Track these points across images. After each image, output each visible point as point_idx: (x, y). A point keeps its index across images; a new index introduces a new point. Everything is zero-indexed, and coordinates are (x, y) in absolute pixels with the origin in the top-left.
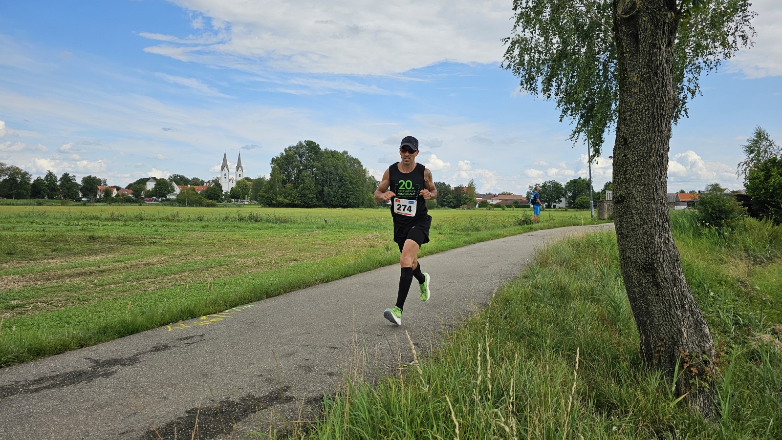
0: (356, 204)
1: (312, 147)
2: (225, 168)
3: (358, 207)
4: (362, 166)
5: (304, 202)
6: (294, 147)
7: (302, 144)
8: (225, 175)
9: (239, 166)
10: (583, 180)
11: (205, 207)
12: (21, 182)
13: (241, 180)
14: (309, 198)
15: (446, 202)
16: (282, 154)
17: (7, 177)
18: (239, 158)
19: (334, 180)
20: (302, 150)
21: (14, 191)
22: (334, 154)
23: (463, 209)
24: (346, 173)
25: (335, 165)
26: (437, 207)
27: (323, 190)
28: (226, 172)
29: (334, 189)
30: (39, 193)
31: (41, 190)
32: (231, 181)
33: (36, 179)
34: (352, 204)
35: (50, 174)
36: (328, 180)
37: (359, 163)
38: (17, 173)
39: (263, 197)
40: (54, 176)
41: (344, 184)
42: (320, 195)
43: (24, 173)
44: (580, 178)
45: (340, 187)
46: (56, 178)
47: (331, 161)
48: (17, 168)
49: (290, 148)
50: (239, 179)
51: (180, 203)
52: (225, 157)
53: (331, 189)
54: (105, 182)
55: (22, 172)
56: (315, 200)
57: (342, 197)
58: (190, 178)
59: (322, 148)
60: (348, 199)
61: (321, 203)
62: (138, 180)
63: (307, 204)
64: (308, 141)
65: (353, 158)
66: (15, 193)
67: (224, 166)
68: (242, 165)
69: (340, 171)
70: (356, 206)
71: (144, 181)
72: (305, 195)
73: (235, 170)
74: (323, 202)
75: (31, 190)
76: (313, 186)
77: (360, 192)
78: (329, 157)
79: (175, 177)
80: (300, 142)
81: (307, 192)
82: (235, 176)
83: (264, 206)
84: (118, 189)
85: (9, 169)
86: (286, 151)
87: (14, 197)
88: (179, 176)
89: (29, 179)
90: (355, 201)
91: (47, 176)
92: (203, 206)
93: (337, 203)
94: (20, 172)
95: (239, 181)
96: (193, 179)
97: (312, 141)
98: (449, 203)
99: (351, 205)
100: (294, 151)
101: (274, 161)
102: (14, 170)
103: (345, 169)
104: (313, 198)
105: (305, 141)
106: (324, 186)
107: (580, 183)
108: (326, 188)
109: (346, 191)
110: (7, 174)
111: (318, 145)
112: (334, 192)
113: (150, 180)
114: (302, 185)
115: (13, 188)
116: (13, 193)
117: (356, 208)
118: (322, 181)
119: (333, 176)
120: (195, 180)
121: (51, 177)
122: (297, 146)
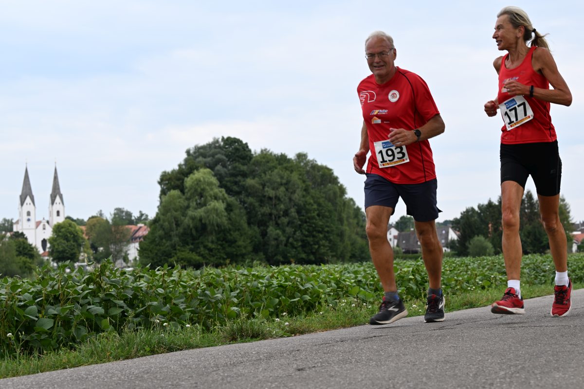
2: (28, 200)
6: (204, 148)
7: (217, 143)
8: (29, 214)
9: (56, 192)
13: (62, 222)
18: (56, 178)
22: (282, 160)
25: (285, 182)
28: (30, 208)
29: (287, 230)
32: (41, 226)
47: (278, 173)
49: (196, 149)
50: (58, 220)
64: (229, 138)
78: (274, 167)
86: (188, 155)
90: (330, 253)
106: (266, 226)
109: (311, 232)
111: (246, 144)
112: (289, 235)
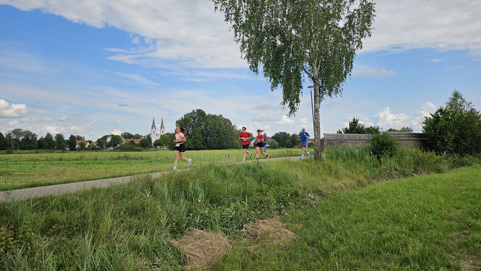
0: (228, 147)
1: (201, 113)
2: (154, 128)
3: (229, 149)
4: (231, 123)
5: (195, 147)
6: (190, 114)
7: (195, 111)
8: (154, 132)
9: (162, 126)
10: (373, 128)
11: (135, 151)
12: (31, 140)
13: (163, 134)
14: (198, 144)
15: (286, 144)
16: (183, 118)
17: (23, 137)
18: (162, 122)
19: (213, 133)
20: (194, 115)
21: (28, 146)
22: (214, 117)
23: (295, 148)
24: (221, 128)
25: (214, 124)
26: (279, 148)
27: (207, 139)
28: (155, 130)
29: (214, 138)
30: (42, 146)
31: (43, 144)
32: (158, 135)
33: (40, 138)
35: (49, 135)
36: (210, 133)
37: (229, 121)
38: (29, 135)
39: (171, 144)
40: (51, 135)
41: (220, 135)
42: (206, 142)
43: (33, 134)
44: (371, 127)
45: (217, 137)
46: (52, 137)
47: (212, 121)
48: (30, 132)
49: (187, 114)
50: (162, 134)
51: (121, 149)
52: (154, 121)
53: (212, 138)
54: (84, 138)
55: (32, 134)
56: (202, 145)
57: (219, 143)
58: (134, 134)
59: (207, 113)
60: (222, 144)
61: (205, 147)
62: (103, 137)
63: (197, 148)
64: (198, 110)
65: (225, 119)
66: (28, 147)
67: (153, 126)
68: (164, 126)
69: (217, 127)
70: (228, 148)
71: (106, 137)
72: (196, 143)
73: (160, 129)
74: (207, 146)
75: (37, 144)
76: (201, 136)
77: (230, 139)
78: (211, 119)
79: (125, 134)
80: (193, 110)
81: (197, 140)
82: (160, 132)
83: (171, 150)
84: (90, 142)
85: (25, 132)
86: (185, 116)
87: (27, 149)
88: (128, 133)
89: (36, 138)
90: (227, 145)
91: (47, 136)
92: (134, 151)
93: (216, 147)
94: (31, 134)
95: (162, 135)
96: (136, 135)
97: (200, 110)
98: (288, 145)
99: (224, 148)
100: (190, 116)
101: (177, 122)
102: (28, 133)
103: (220, 126)
105: (197, 110)
106: (207, 137)
107: (371, 130)
108: (209, 138)
109: (221, 139)
110: (24, 135)
111: (204, 111)
112: (214, 140)
113: (109, 136)
114: (194, 136)
115: (27, 143)
116: (27, 147)
117: (227, 149)
118: (207, 133)
119: (213, 130)
120: (137, 136)
121: (49, 136)
122: (192, 113)
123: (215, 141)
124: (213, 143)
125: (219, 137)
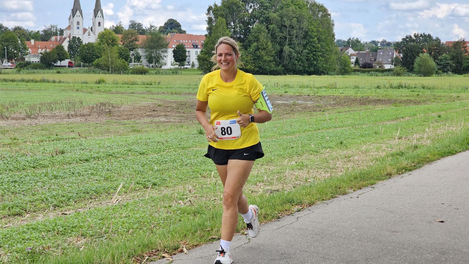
2: (78, 13)
8: (78, 23)
14: (265, 61)
24: (312, 27)
27: (281, 51)
29: (297, 48)
32: (87, 32)
34: (321, 69)
41: (310, 42)
42: (280, 57)
53: (293, 49)
56: (273, 65)
57: (307, 60)
60: (315, 63)
63: (263, 69)
67: (76, 9)
68: (102, 8)
69: (305, 24)
72: (260, 57)
73: (92, 15)
74: (283, 66)
81: (263, 53)
90: (325, 66)
93: (301, 68)
99: (318, 70)
104: (270, 61)
106: (283, 45)
108: (286, 48)
109: (312, 52)
112: (298, 53)
119: (295, 31)
123: (299, 55)
124: (296, 60)
125: (308, 47)
